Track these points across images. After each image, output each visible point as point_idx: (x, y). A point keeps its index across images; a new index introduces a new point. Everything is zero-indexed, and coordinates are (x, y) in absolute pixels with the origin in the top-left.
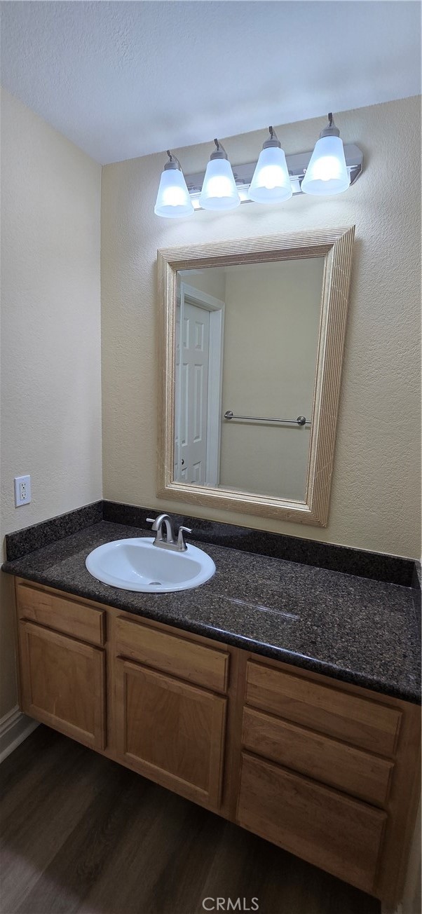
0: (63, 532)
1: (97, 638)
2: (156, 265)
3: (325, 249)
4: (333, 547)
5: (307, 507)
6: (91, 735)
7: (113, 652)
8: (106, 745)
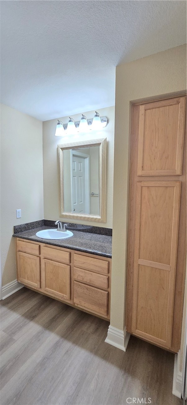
0: (31, 228)
1: (37, 253)
2: (57, 149)
3: (99, 144)
4: (108, 229)
5: (100, 217)
6: (36, 284)
7: (42, 257)
8: (41, 287)
